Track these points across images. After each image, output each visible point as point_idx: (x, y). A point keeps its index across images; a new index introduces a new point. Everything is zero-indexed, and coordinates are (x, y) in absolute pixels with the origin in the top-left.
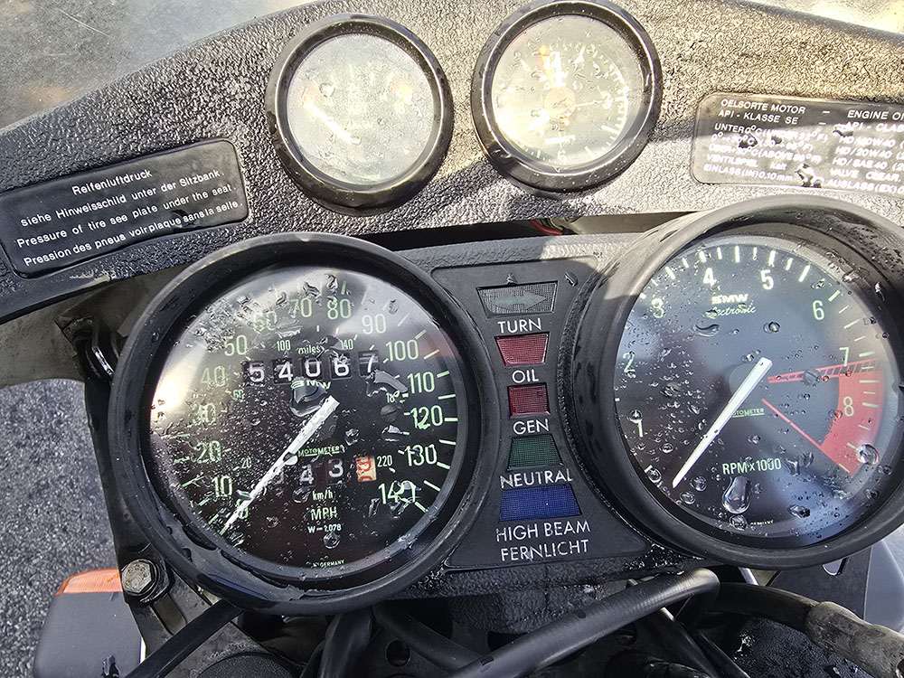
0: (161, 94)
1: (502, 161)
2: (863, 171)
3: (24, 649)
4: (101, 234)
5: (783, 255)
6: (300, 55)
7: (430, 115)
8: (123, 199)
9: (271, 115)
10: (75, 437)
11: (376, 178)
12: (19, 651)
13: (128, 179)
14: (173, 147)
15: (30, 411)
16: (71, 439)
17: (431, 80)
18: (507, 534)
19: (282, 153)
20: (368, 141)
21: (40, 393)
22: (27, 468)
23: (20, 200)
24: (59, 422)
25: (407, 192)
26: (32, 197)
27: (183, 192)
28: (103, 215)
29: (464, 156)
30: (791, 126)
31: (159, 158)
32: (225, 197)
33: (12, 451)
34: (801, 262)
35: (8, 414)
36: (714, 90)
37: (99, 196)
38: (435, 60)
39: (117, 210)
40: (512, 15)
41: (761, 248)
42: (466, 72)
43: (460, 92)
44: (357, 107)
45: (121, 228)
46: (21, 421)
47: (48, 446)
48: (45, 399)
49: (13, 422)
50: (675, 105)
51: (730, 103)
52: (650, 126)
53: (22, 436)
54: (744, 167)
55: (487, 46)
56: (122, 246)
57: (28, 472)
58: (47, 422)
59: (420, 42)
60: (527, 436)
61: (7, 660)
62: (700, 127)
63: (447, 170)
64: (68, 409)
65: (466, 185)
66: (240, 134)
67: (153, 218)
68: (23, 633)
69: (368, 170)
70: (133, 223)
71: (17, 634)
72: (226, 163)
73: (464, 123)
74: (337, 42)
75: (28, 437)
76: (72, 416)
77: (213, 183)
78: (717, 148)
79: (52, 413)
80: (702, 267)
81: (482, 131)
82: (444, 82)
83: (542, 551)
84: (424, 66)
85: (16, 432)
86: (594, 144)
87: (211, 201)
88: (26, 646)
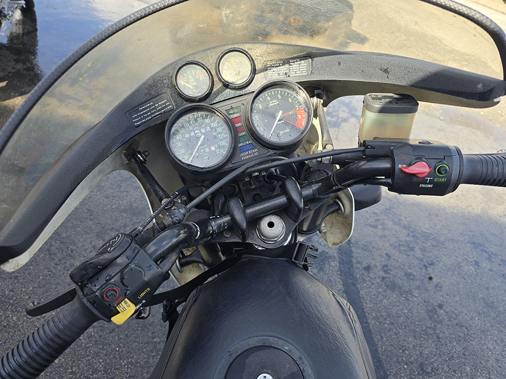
0: (151, 86)
1: (226, 85)
2: (295, 72)
3: (87, 346)
4: (146, 117)
5: (281, 91)
6: (178, 72)
7: (208, 78)
8: (149, 109)
9: (174, 85)
10: (81, 256)
11: (200, 94)
12: (86, 347)
13: (149, 105)
14: (156, 97)
15: (57, 249)
16: (80, 257)
17: (207, 71)
18: (243, 154)
19: (179, 93)
20: (196, 87)
21: (59, 240)
22: (63, 273)
23: (131, 112)
24: (72, 251)
25: (207, 96)
26: (133, 112)
27: (160, 106)
28: (146, 113)
29: (218, 86)
30: (281, 66)
31: (154, 100)
32: (169, 105)
33: (54, 268)
34: (285, 92)
35: (47, 253)
36: (265, 61)
37: (144, 109)
38: (206, 67)
39: (148, 112)
40: (220, 54)
41: (284, 92)
42: (214, 68)
43: (213, 72)
44: (192, 80)
45: (150, 115)
46: (55, 254)
47: (70, 262)
48: (62, 242)
49: (50, 255)
50: (259, 66)
51: (269, 63)
52: (254, 72)
53: (57, 260)
54: (275, 76)
55: (217, 62)
56: (151, 119)
57: (65, 275)
58: (66, 252)
59: (202, 64)
60: (242, 136)
61: (81, 351)
62: (265, 69)
63: (215, 90)
64: (74, 244)
65: (219, 92)
66: (169, 91)
67: (155, 112)
68: (85, 340)
69: (198, 93)
70: (152, 114)
71: (82, 341)
72: (167, 98)
73: (216, 79)
74: (185, 67)
75: (60, 260)
76: (77, 247)
77: (166, 103)
78: (269, 73)
79: (67, 248)
80: (267, 97)
81: (220, 80)
82: (209, 71)
83: (249, 156)
84: (204, 69)
85: (53, 260)
86: (245, 77)
87: (166, 106)
88: (88, 344)
